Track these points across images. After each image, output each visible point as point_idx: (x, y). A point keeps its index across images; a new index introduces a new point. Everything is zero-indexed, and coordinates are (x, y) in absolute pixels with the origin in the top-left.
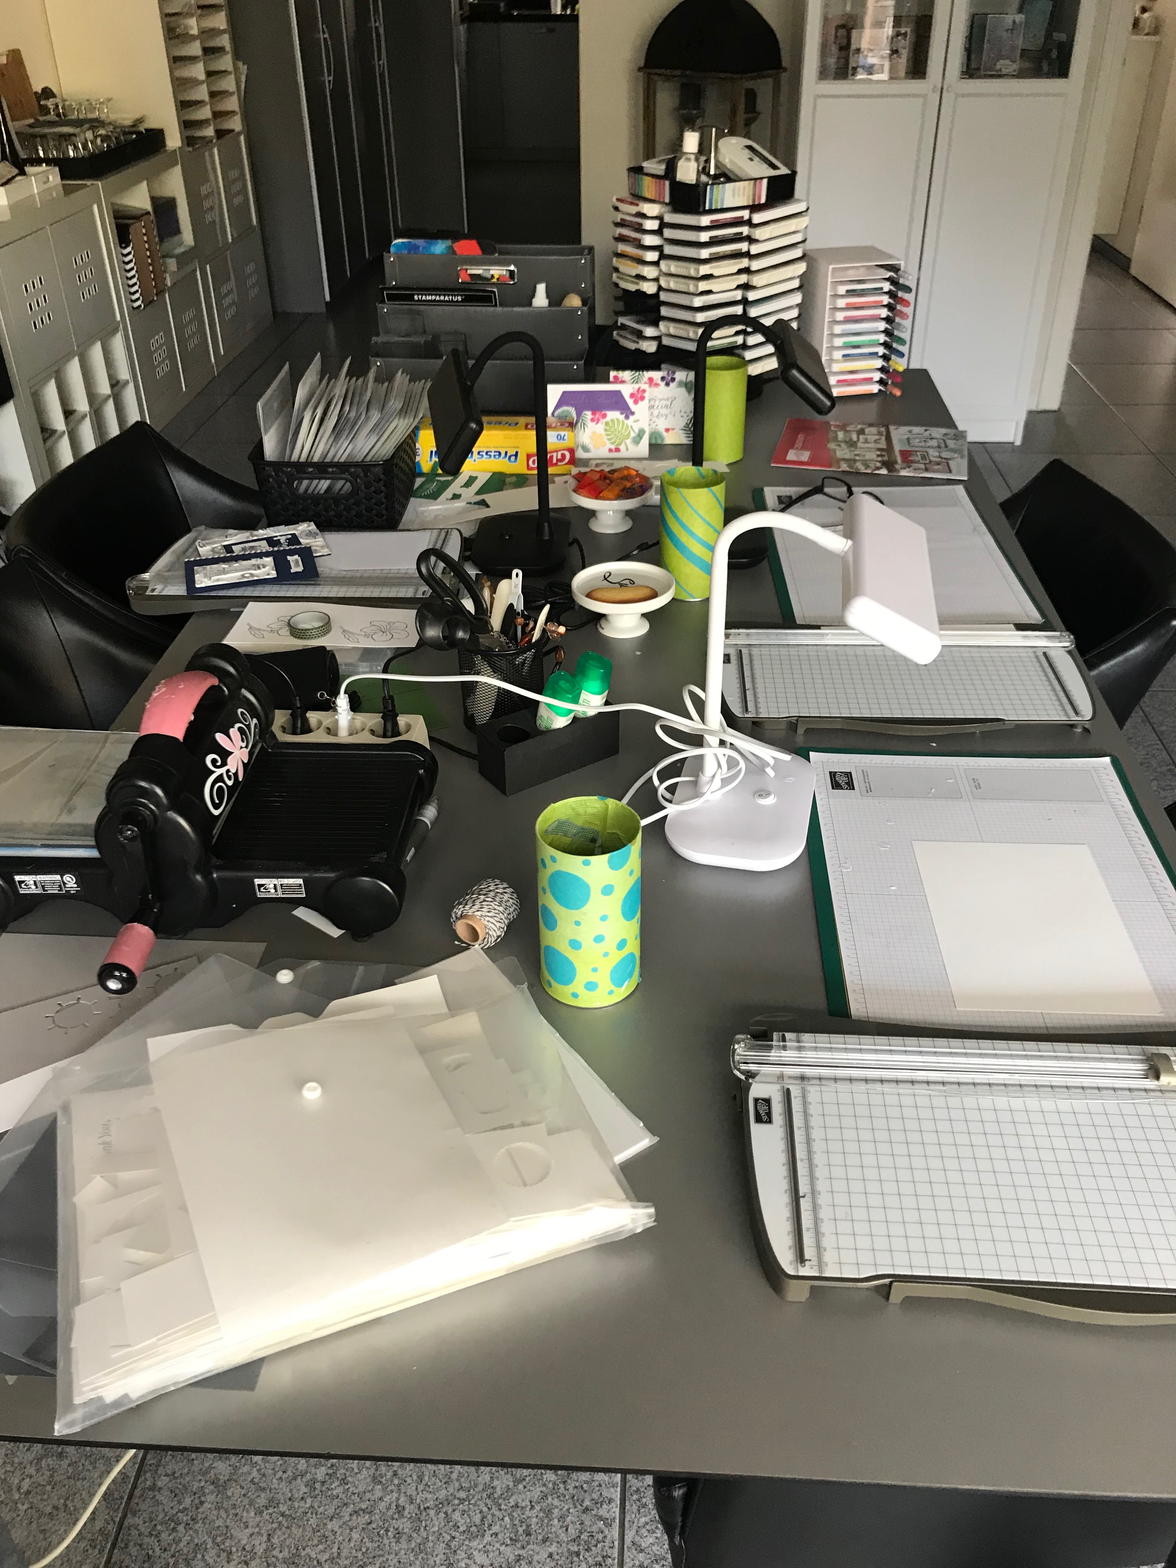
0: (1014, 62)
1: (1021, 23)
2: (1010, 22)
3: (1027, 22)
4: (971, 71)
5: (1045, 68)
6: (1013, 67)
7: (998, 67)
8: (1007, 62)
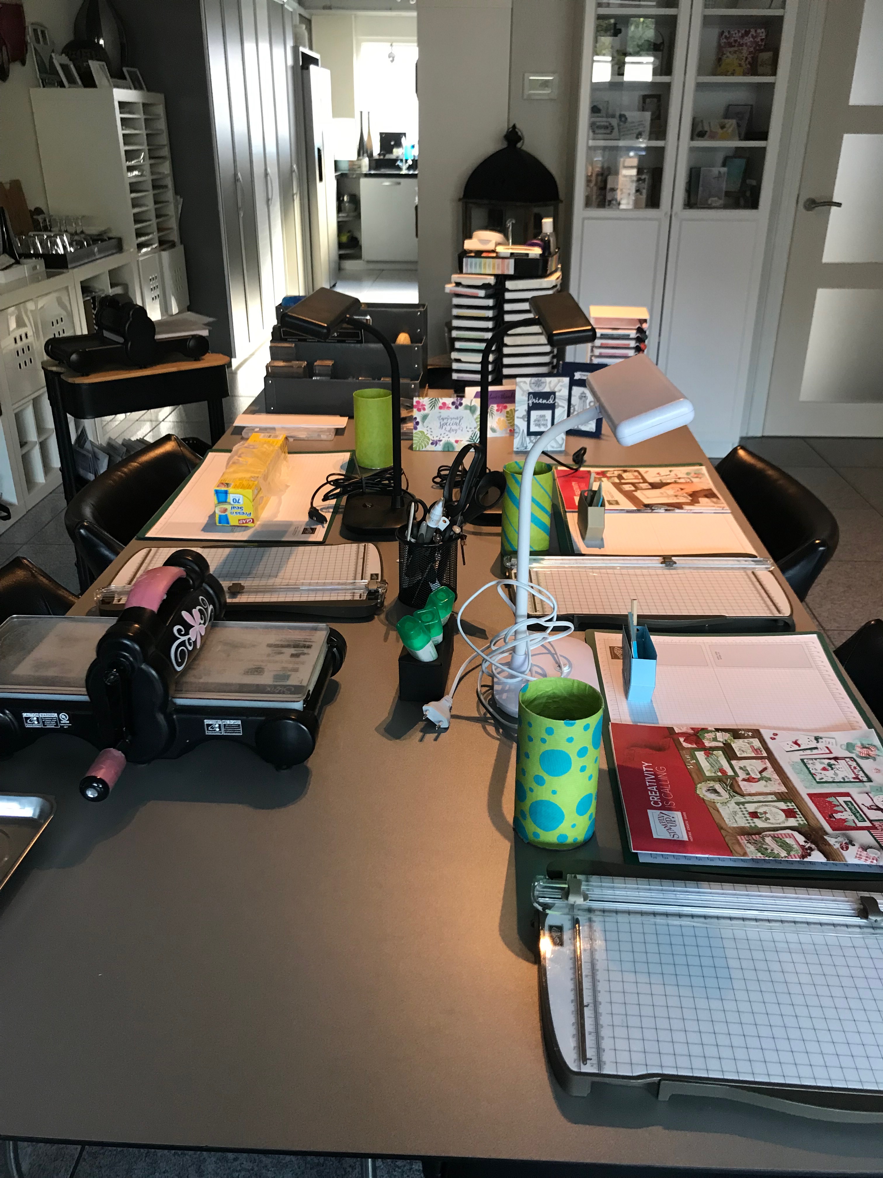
0: (720, 198)
1: (724, 173)
2: (717, 172)
3: (729, 173)
4: (690, 203)
5: (742, 202)
6: (721, 202)
7: (709, 202)
8: (716, 199)
